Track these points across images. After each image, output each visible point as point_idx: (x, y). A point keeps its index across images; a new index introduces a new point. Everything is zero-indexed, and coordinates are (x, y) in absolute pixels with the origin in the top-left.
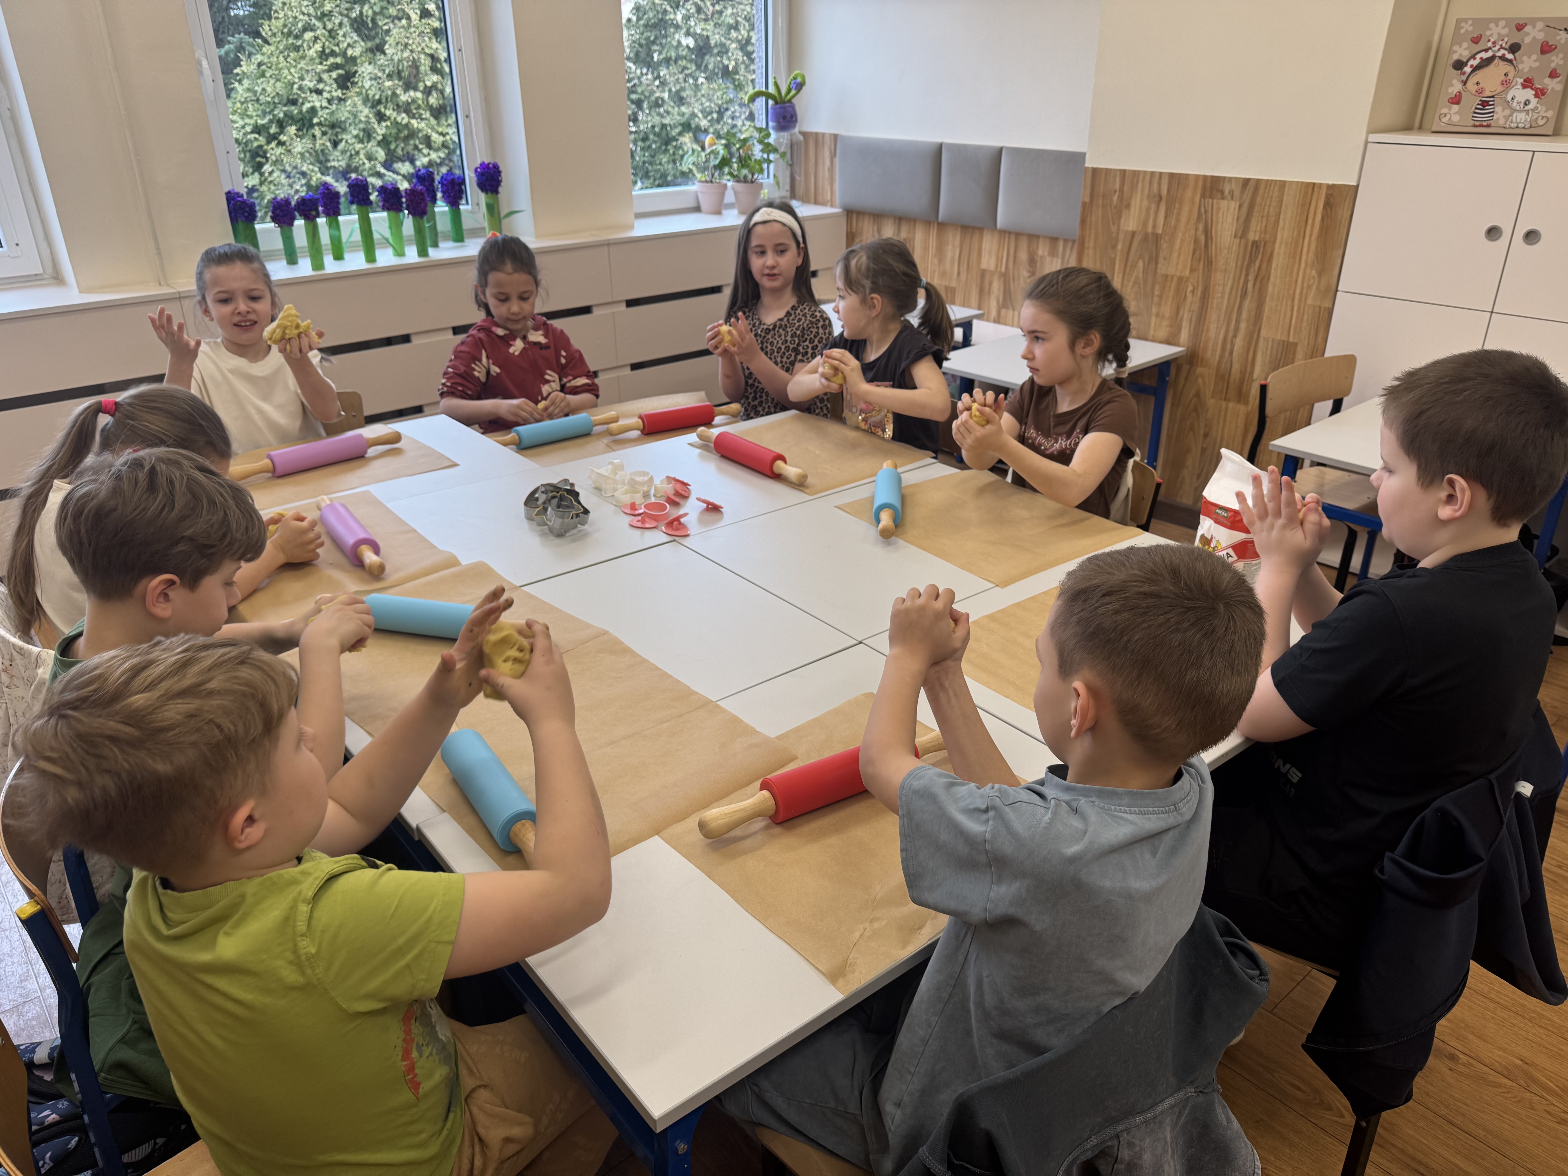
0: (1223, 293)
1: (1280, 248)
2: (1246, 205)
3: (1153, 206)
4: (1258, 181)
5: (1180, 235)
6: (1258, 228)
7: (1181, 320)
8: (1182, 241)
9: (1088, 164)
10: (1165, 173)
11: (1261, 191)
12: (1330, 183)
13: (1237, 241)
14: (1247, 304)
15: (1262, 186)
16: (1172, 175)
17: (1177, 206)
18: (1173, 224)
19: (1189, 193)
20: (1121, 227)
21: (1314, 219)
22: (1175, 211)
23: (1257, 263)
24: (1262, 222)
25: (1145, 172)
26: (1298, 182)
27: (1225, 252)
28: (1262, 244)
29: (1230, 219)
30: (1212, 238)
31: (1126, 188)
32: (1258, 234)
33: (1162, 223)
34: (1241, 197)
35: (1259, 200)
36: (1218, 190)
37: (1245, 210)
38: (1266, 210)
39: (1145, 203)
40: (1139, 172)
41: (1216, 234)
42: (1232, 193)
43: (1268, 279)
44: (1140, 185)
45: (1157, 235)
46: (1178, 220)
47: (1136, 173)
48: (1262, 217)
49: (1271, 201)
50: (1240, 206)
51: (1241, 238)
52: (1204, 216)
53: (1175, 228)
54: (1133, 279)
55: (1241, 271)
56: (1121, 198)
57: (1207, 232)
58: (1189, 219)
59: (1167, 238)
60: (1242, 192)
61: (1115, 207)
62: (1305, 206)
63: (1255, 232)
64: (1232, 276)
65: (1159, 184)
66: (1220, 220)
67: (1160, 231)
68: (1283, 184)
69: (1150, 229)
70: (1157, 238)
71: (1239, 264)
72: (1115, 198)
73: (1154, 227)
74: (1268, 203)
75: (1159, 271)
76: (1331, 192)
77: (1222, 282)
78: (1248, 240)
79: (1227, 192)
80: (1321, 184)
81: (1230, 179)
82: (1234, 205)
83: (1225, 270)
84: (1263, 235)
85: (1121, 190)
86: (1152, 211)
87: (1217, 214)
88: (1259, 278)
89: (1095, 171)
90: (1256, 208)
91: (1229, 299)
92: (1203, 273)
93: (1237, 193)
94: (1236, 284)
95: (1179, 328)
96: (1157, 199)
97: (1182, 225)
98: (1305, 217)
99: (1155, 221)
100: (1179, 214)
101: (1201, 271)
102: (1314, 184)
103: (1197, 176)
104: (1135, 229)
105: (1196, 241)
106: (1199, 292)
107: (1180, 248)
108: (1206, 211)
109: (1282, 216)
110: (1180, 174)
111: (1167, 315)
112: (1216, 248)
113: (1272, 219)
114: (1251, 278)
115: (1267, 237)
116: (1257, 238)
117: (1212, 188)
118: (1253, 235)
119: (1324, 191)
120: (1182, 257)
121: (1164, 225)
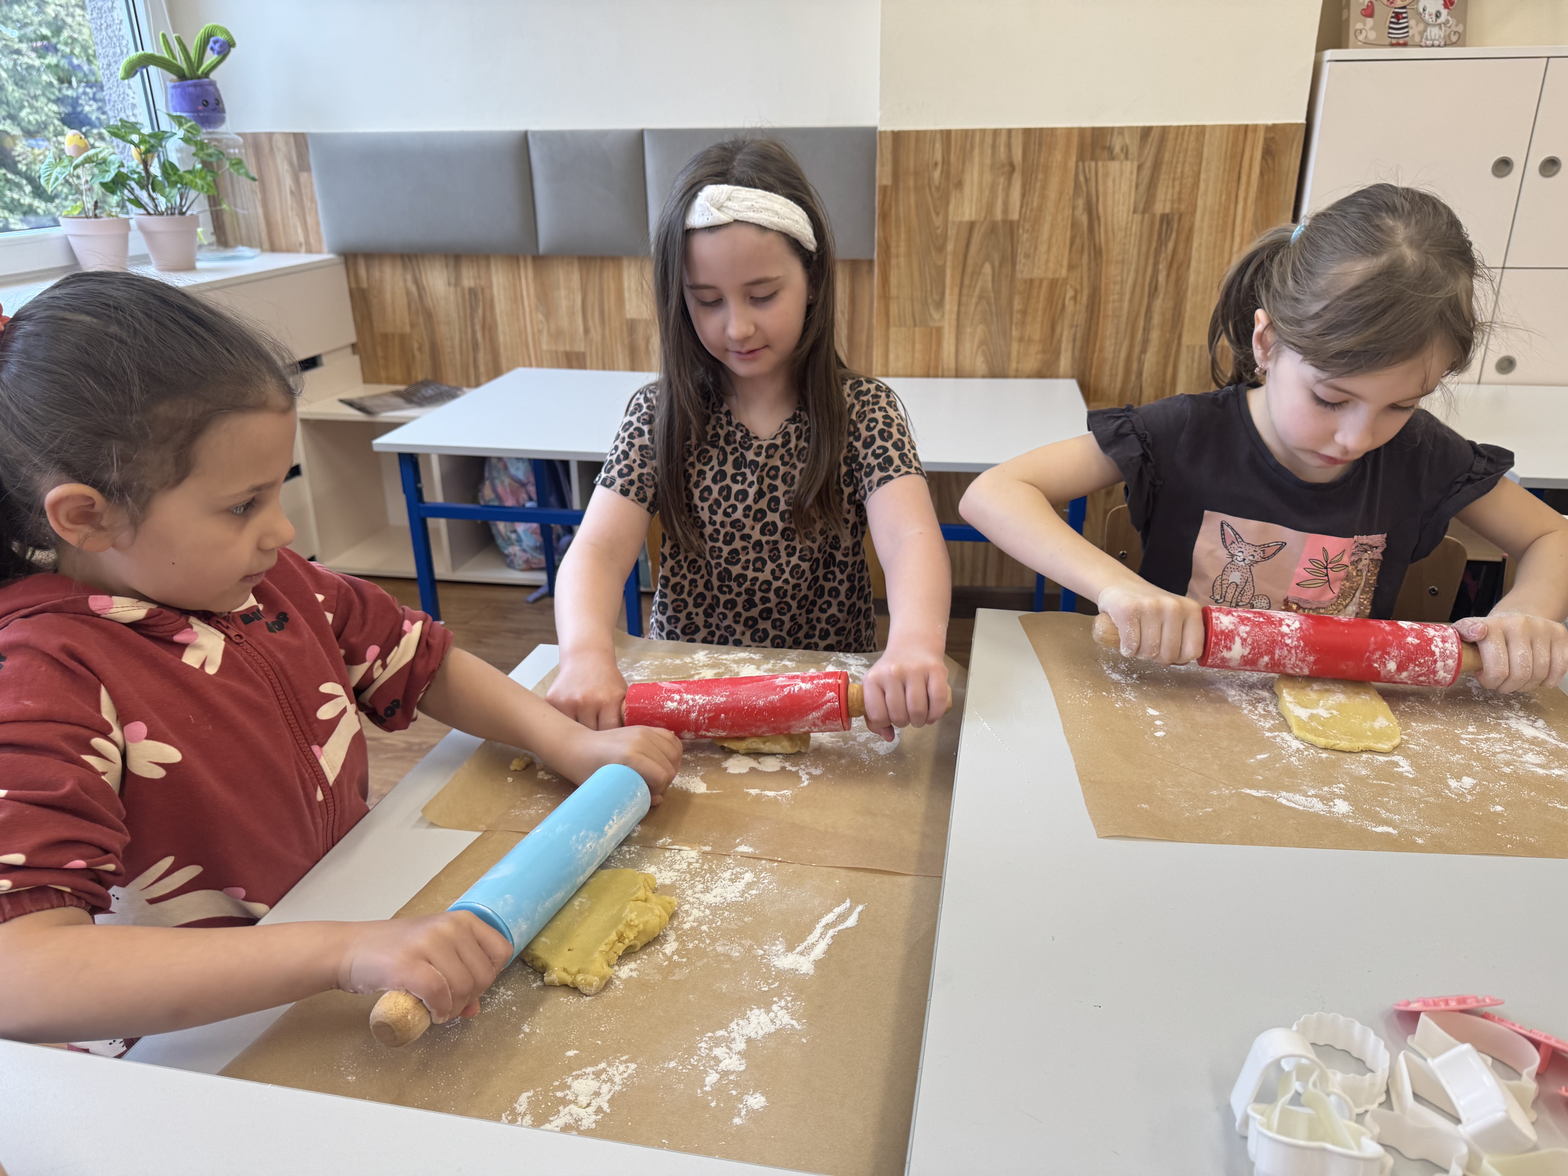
0: (1121, 294)
1: (1202, 220)
2: (1148, 165)
3: (1002, 180)
4: (1164, 130)
5: (1049, 218)
6: (1169, 197)
7: (1060, 341)
8: (1052, 226)
10: (1017, 130)
11: (1170, 144)
12: (1270, 122)
13: (1137, 217)
14: (1158, 303)
15: (1171, 136)
16: (1027, 132)
17: (1040, 176)
18: (1035, 204)
19: (1058, 156)
20: (950, 219)
21: (1249, 176)
22: (1038, 184)
23: (1171, 245)
24: (1173, 187)
25: (983, 131)
26: (1222, 126)
27: (1120, 235)
28: (1176, 217)
29: (1125, 187)
30: (1099, 218)
31: (953, 158)
32: (1168, 205)
33: (1018, 204)
34: (1140, 155)
35: (1167, 156)
36: (1104, 148)
37: (1146, 172)
38: (1179, 170)
39: (988, 177)
40: (974, 131)
41: (1105, 211)
42: (1125, 150)
43: (1189, 266)
44: (976, 151)
45: (1012, 222)
46: (1043, 196)
47: (967, 134)
48: (1174, 179)
49: (1185, 156)
50: (1140, 167)
51: (1144, 212)
52: (1084, 188)
53: (1040, 209)
54: (976, 293)
55: (1147, 259)
56: (946, 174)
57: (1090, 209)
58: (1061, 194)
59: (1027, 226)
60: (1142, 147)
61: (938, 188)
62: (1235, 158)
63: (1165, 201)
64: (1133, 267)
65: (1009, 146)
66: (1110, 191)
67: (1015, 216)
68: (1201, 130)
69: (999, 216)
70: (1011, 228)
71: (1144, 249)
72: (937, 174)
73: (1006, 211)
74: (1181, 159)
75: (1019, 275)
76: (1272, 135)
77: (1119, 278)
78: (1154, 215)
79: (1117, 149)
80: (1256, 127)
81: (1121, 130)
82: (1129, 167)
83: (1123, 262)
84: (1175, 206)
85: (946, 161)
86: (1000, 188)
87: (1105, 183)
88: (1175, 266)
89: (897, 136)
90: (1164, 168)
91: (1131, 301)
92: (1089, 269)
93: (1134, 149)
94: (1140, 279)
95: (1057, 353)
96: (1006, 169)
97: (1050, 204)
98: (1236, 174)
99: (1006, 203)
100: (1044, 188)
101: (1085, 267)
102: (1247, 126)
103: (1069, 130)
104: (973, 218)
105: (1075, 224)
106: (1084, 298)
107: (1050, 237)
108: (1087, 180)
109: (1203, 176)
110: (1041, 130)
111: (1037, 336)
112: (1106, 232)
113: (1189, 181)
114: (1162, 267)
115: (1183, 207)
116: (1167, 210)
117: (1093, 145)
118: (1161, 207)
119: (1261, 135)
120: (1054, 250)
121: (1021, 207)
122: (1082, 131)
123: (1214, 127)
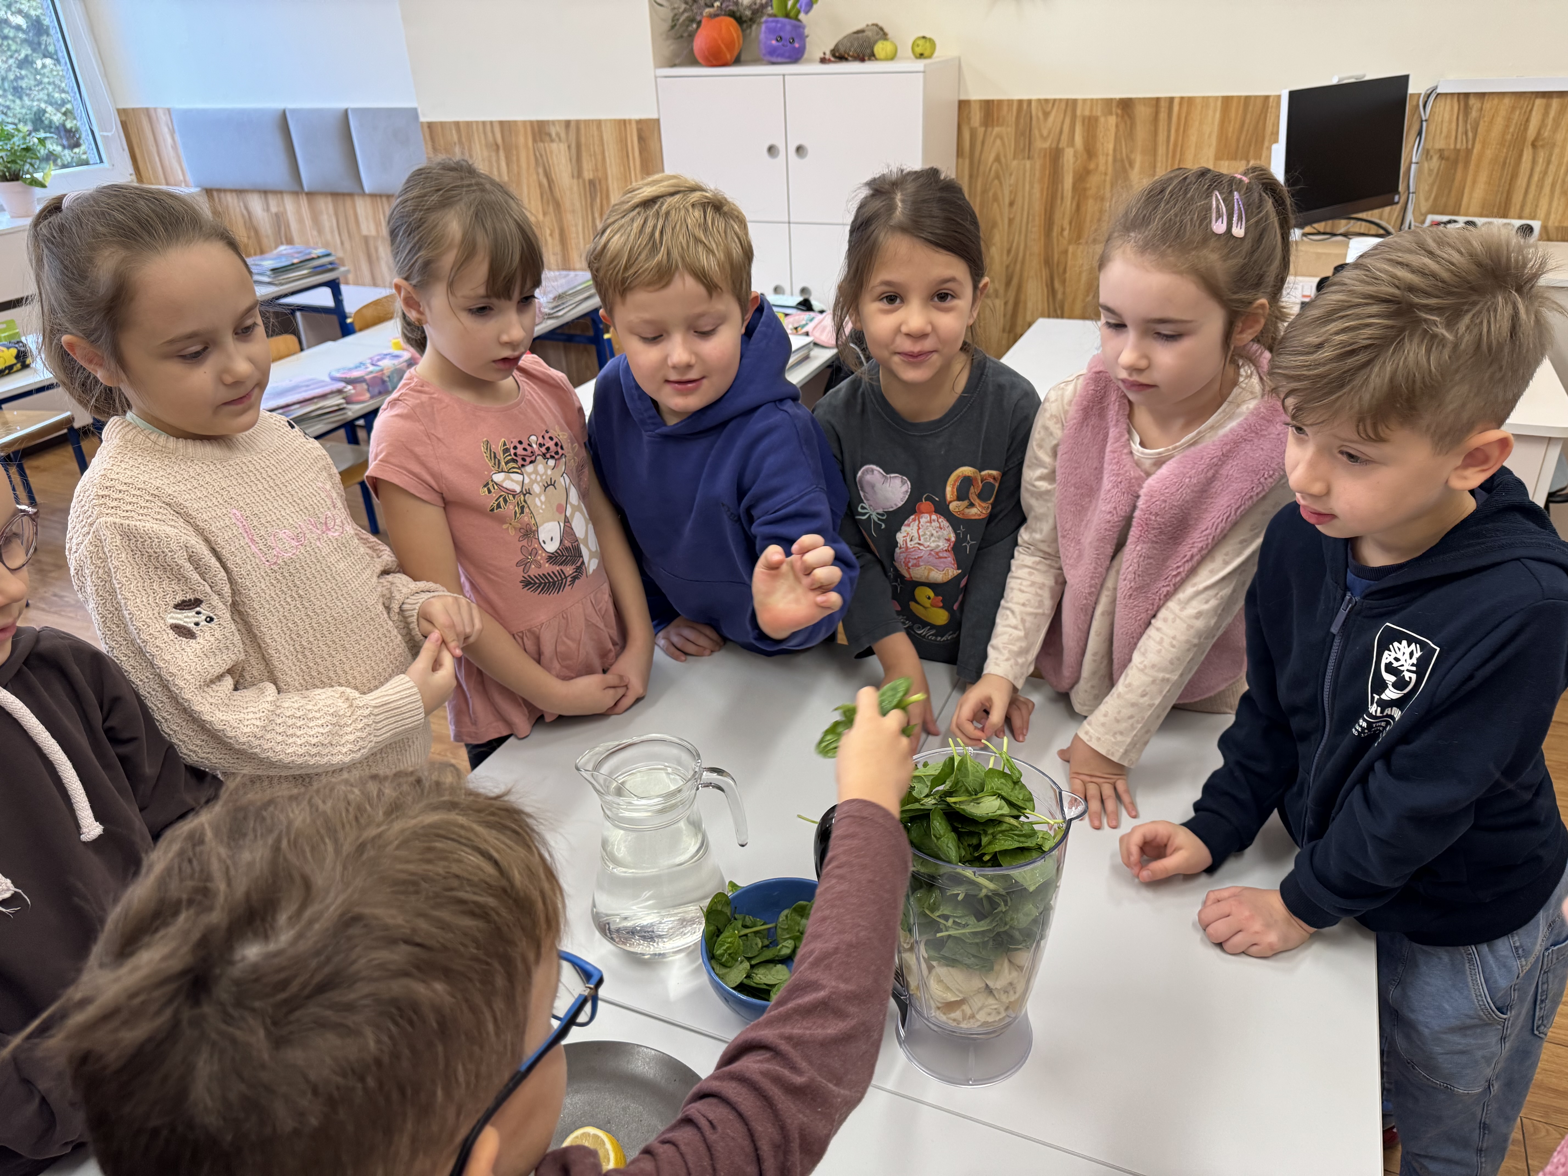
0: (577, 233)
1: (613, 184)
2: (573, 146)
3: (493, 153)
4: (578, 122)
5: (525, 179)
6: (590, 168)
8: (528, 185)
9: (423, 119)
10: (495, 122)
11: (583, 131)
12: (637, 117)
13: (575, 181)
15: (582, 126)
16: (501, 123)
17: (514, 152)
18: (515, 171)
19: (521, 140)
21: (633, 154)
22: (515, 158)
23: (598, 200)
24: (591, 160)
25: (477, 122)
26: (611, 120)
27: (568, 193)
28: (597, 181)
29: (563, 161)
30: (553, 181)
31: (464, 139)
32: (591, 172)
33: (506, 170)
34: (567, 139)
35: (583, 140)
36: (546, 134)
37: (574, 151)
38: (592, 149)
39: (486, 154)
40: (471, 122)
41: (556, 177)
42: (558, 135)
44: (476, 135)
46: (519, 166)
47: (469, 124)
48: (590, 156)
49: (594, 141)
50: (569, 147)
51: (578, 178)
52: (541, 161)
53: (519, 174)
55: (586, 210)
56: (462, 150)
57: (547, 175)
58: (528, 164)
60: (567, 133)
62: (623, 142)
63: (588, 171)
64: (580, 215)
65: (493, 132)
66: (556, 163)
67: (506, 178)
68: (599, 123)
71: (583, 203)
74: (592, 142)
76: (640, 127)
77: (573, 221)
78: (584, 180)
79: (553, 135)
80: (630, 121)
81: (553, 122)
82: (563, 147)
83: (573, 211)
84: (595, 174)
85: (460, 142)
87: (552, 158)
89: (430, 126)
90: (583, 148)
91: (583, 238)
92: (555, 215)
93: (563, 135)
94: (585, 223)
96: (494, 147)
97: (524, 171)
98: (625, 153)
100: (518, 160)
101: (553, 214)
102: (625, 121)
103: (524, 122)
105: (540, 185)
106: (557, 235)
107: (529, 192)
108: (541, 156)
109: (607, 154)
110: (509, 121)
112: (559, 190)
113: (599, 157)
114: (597, 215)
115: (600, 174)
116: (591, 177)
117: (540, 132)
118: (588, 175)
119: (634, 126)
120: (533, 202)
121: (508, 173)
122: (531, 122)
123: (606, 121)
